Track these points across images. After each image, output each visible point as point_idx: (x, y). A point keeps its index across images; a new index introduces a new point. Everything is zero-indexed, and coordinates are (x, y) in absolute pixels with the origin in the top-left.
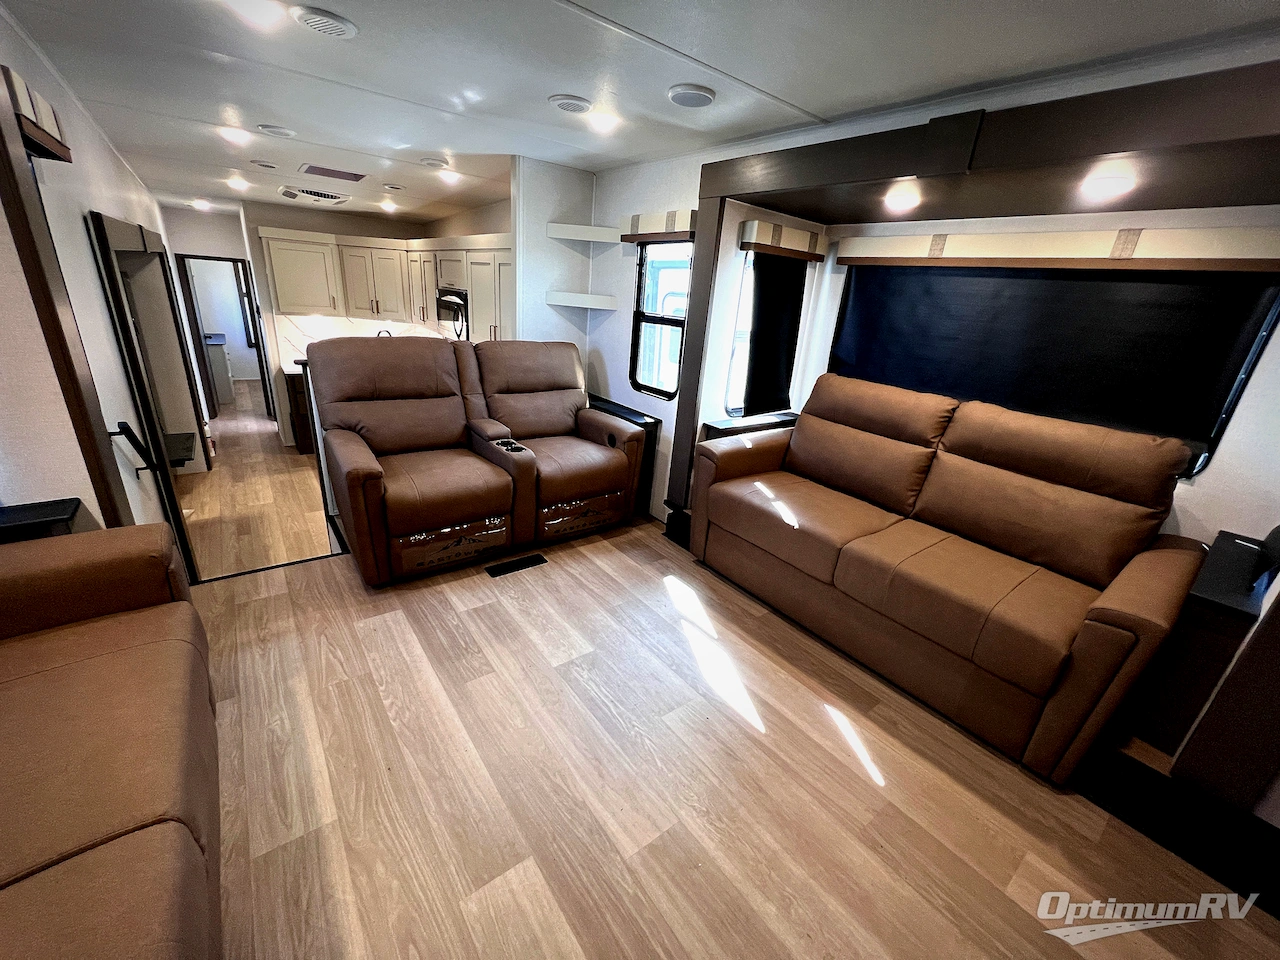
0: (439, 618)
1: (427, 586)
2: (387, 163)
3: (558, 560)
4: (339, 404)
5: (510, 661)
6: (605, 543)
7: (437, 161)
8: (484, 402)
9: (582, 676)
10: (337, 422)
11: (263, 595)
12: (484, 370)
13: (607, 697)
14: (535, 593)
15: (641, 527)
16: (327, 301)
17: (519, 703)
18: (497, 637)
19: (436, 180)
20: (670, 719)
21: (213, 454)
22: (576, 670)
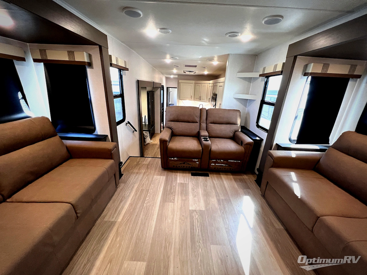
0: (172, 182)
1: (175, 172)
2: (200, 62)
3: (213, 177)
4: (169, 122)
5: (180, 201)
6: (231, 177)
7: (211, 59)
8: (205, 126)
9: (195, 216)
10: (168, 126)
11: (144, 163)
12: (207, 116)
13: (198, 227)
14: (199, 185)
15: (248, 175)
16: (190, 97)
17: (174, 216)
18: (181, 193)
19: (212, 64)
20: (213, 247)
21: (162, 130)
22: (195, 214)
